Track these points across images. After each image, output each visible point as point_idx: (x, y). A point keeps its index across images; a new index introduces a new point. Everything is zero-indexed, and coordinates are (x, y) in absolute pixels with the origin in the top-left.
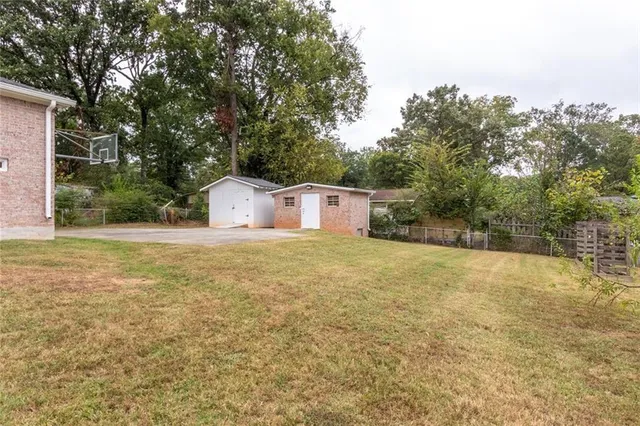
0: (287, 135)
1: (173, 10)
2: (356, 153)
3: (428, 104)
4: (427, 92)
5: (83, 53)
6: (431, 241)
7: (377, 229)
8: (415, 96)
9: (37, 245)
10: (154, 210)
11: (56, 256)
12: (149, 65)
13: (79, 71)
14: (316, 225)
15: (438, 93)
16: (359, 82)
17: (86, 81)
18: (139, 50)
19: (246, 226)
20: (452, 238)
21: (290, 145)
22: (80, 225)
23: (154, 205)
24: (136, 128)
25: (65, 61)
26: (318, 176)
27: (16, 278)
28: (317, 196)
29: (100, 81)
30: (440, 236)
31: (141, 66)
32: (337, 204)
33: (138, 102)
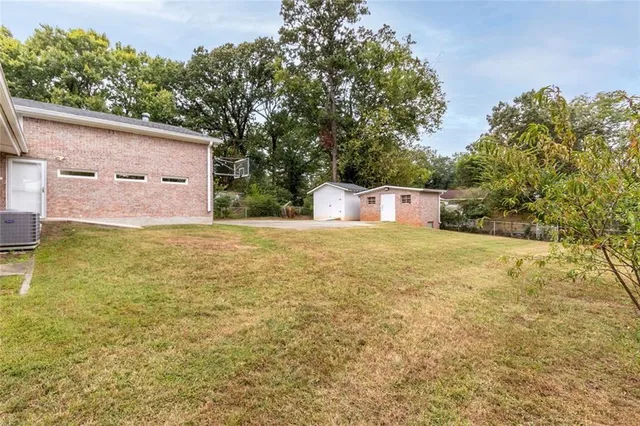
0: (374, 149)
1: (292, 64)
2: (447, 158)
3: (513, 110)
4: (513, 98)
5: (235, 103)
6: (500, 233)
7: (447, 222)
8: (501, 104)
9: (202, 227)
10: (278, 208)
11: (210, 233)
12: (277, 106)
13: (234, 116)
14: (392, 218)
15: (525, 99)
16: (439, 99)
17: (237, 121)
18: (269, 96)
19: (339, 219)
20: (521, 231)
21: (377, 156)
22: (231, 218)
23: (278, 204)
24: (269, 151)
25: (224, 110)
26: (399, 180)
27: (189, 242)
28: (394, 195)
29: (246, 121)
30: (509, 229)
31: (272, 107)
32: (409, 201)
33: (270, 133)
